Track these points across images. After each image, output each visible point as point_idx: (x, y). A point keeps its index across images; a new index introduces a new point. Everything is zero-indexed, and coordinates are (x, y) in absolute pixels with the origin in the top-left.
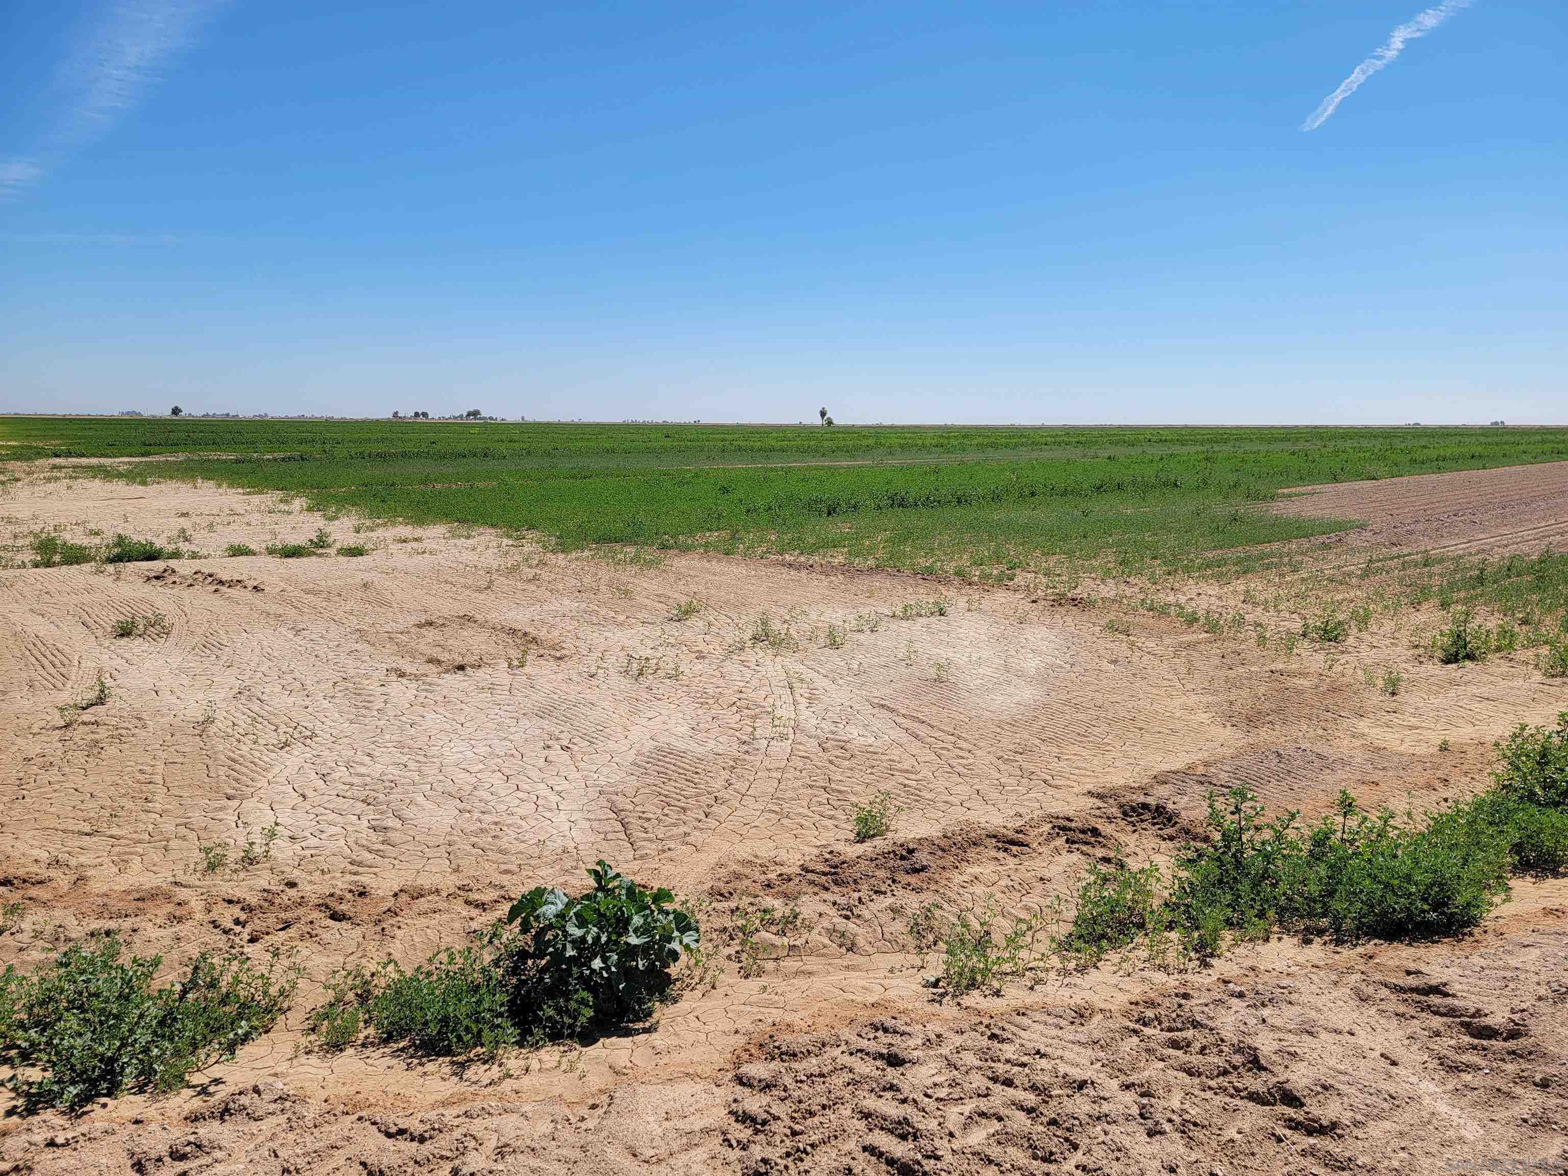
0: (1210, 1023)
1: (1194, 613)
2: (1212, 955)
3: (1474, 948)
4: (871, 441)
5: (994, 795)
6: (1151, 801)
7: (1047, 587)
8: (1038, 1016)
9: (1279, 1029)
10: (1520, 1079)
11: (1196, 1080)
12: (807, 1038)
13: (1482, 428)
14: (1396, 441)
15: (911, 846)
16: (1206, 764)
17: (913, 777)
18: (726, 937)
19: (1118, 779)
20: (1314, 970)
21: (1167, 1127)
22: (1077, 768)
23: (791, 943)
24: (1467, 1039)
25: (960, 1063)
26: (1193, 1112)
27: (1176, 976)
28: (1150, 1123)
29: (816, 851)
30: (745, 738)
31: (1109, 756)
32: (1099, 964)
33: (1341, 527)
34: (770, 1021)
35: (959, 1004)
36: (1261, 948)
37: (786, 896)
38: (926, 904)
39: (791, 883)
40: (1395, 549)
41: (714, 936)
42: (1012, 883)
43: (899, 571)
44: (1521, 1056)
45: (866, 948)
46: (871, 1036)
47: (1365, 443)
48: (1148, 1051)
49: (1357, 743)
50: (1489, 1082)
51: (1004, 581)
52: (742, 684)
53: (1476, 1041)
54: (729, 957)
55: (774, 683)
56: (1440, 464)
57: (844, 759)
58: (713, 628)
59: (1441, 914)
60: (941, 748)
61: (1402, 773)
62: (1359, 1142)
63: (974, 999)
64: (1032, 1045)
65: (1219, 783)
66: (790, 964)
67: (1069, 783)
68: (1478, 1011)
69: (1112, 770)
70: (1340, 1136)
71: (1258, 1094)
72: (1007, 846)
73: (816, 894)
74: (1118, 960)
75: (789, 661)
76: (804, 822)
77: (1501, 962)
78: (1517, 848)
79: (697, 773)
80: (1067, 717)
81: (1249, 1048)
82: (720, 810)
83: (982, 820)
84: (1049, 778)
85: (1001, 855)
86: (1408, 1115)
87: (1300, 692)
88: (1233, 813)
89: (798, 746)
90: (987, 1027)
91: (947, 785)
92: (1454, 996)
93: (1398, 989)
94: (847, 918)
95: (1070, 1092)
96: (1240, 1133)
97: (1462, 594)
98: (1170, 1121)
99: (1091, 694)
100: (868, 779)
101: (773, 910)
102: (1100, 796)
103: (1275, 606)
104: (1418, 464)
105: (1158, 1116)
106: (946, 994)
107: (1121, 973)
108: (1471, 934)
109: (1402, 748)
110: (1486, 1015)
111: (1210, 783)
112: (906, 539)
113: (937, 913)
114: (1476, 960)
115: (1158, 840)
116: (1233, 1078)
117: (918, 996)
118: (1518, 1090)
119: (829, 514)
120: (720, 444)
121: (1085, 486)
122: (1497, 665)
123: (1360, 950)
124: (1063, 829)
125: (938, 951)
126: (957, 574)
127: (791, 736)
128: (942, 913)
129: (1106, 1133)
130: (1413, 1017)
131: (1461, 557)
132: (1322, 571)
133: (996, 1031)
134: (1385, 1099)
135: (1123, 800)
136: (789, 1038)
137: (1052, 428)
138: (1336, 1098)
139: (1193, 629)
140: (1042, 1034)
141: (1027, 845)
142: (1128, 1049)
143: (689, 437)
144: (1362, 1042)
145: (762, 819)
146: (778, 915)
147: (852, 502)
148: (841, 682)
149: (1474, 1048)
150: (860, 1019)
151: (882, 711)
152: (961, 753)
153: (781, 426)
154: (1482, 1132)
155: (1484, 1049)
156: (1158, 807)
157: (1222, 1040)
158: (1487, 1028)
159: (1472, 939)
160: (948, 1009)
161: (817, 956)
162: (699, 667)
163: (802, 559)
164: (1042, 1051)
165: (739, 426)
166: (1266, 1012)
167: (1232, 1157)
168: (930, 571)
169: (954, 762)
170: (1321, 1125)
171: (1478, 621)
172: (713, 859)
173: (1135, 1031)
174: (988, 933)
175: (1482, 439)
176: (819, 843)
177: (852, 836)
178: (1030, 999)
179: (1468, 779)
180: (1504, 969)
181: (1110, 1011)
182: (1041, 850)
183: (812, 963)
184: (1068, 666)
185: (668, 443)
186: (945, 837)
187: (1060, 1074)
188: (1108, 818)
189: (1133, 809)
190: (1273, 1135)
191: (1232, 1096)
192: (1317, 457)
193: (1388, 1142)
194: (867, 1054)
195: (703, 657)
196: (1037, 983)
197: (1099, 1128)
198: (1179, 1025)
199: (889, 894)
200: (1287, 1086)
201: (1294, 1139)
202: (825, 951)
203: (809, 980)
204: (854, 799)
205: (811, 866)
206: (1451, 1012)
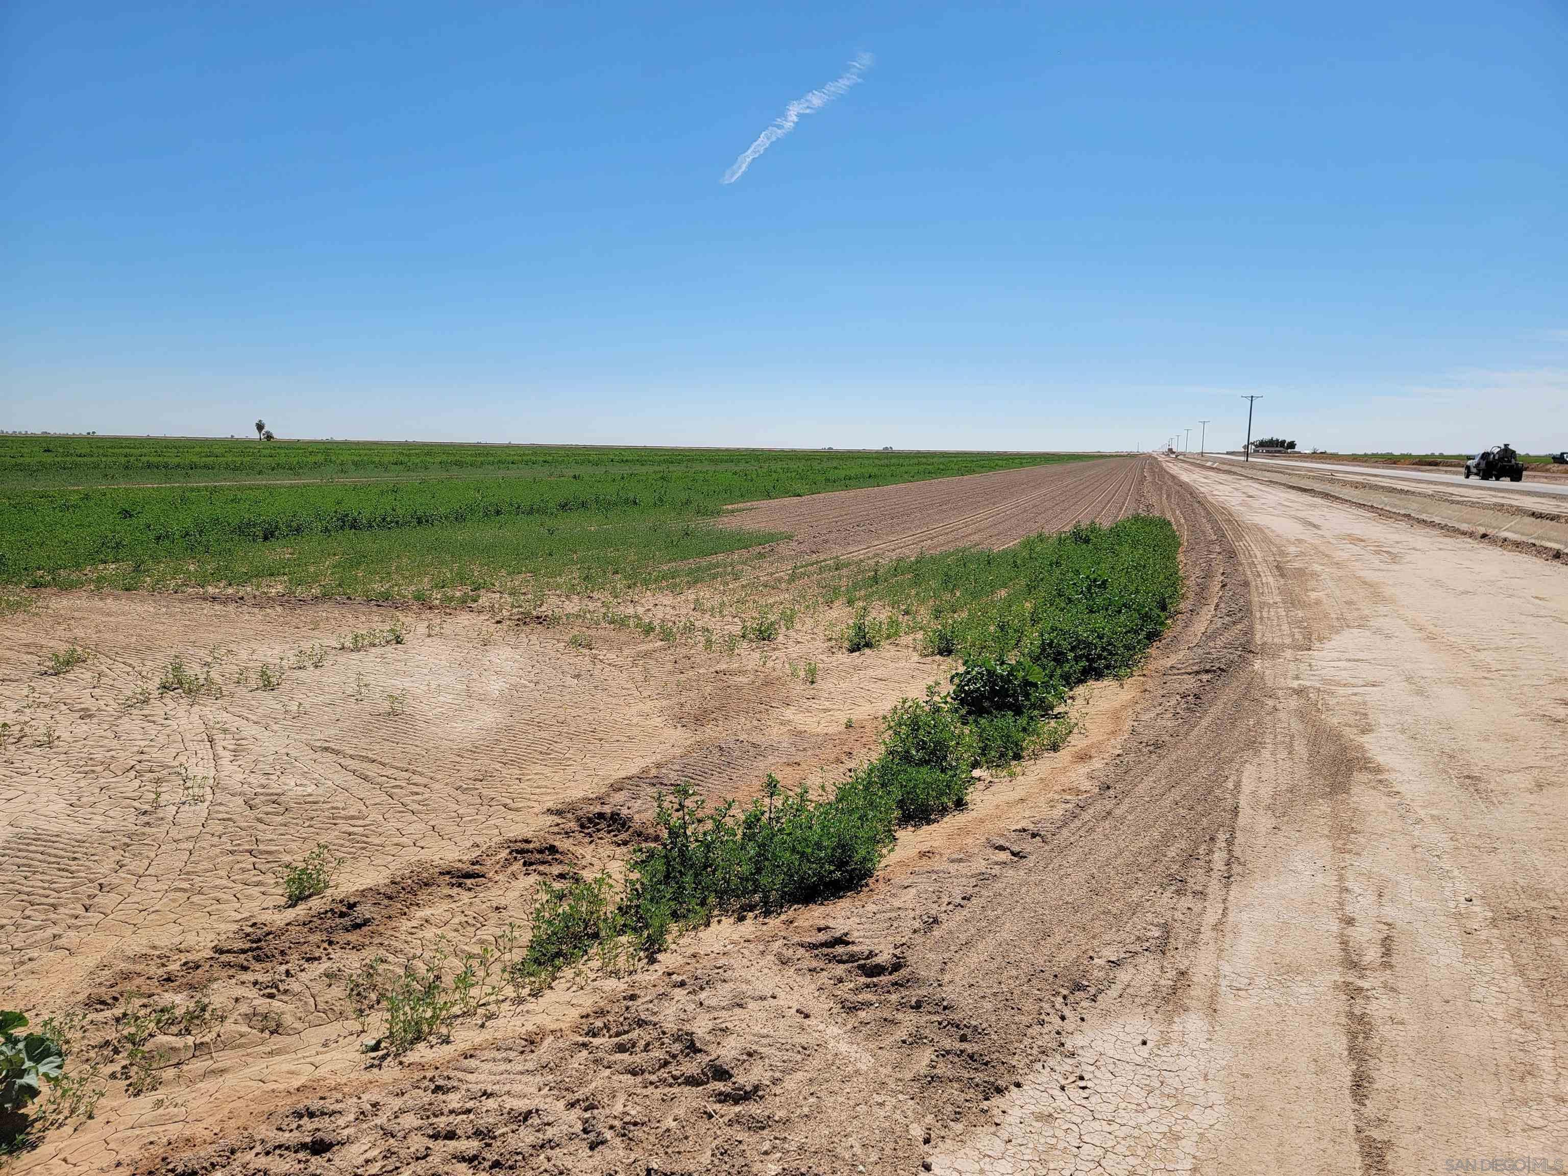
0: (654, 1019)
1: (650, 623)
2: (659, 951)
3: (869, 897)
4: (320, 458)
5: (451, 828)
6: (607, 809)
7: (513, 606)
8: (487, 1054)
9: (714, 1008)
10: (901, 1006)
11: (639, 1079)
12: (211, 1149)
13: (877, 452)
14: (815, 464)
15: (352, 900)
16: (659, 766)
17: (360, 822)
18: (107, 1052)
19: (576, 793)
20: (746, 944)
21: (608, 1135)
22: (538, 787)
23: (197, 1042)
24: (863, 980)
25: (398, 1128)
26: (633, 1112)
27: (626, 979)
28: (592, 1137)
29: (235, 927)
30: (146, 807)
31: (570, 770)
32: (553, 984)
33: (771, 538)
34: (165, 1140)
35: (401, 1063)
36: (704, 934)
37: (192, 987)
38: (368, 961)
39: (200, 971)
40: (814, 556)
41: (92, 1054)
42: (466, 919)
43: (349, 598)
44: (902, 986)
45: (294, 1026)
46: (294, 1126)
47: (793, 466)
48: (596, 1061)
49: (784, 729)
50: (879, 1014)
51: (465, 604)
52: (143, 743)
53: (869, 980)
54: (113, 1076)
55: (188, 736)
56: (848, 482)
57: (277, 814)
58: (104, 680)
59: (844, 872)
60: (393, 787)
61: (817, 751)
62: (777, 1099)
63: (421, 1053)
64: (479, 1087)
65: (668, 783)
66: (198, 1065)
67: (529, 804)
68: (871, 952)
69: (573, 784)
70: (761, 1097)
71: (693, 1077)
72: (461, 880)
73: (231, 977)
74: (572, 976)
75: (210, 710)
76: (220, 895)
77: (888, 905)
78: (901, 804)
79: (75, 859)
80: (530, 737)
81: (687, 1034)
82: (106, 900)
83: (436, 858)
84: (509, 801)
85: (456, 890)
86: (816, 1062)
87: (739, 689)
88: (677, 810)
89: (217, 808)
90: (431, 1080)
91: (399, 825)
92: (853, 943)
93: (812, 946)
94: (271, 996)
95: (515, 1127)
96: (675, 1120)
97: (863, 593)
98: (612, 1127)
99: (554, 711)
100: (304, 833)
101: (173, 1007)
102: (559, 813)
103: (721, 612)
104: (831, 483)
105: (600, 1127)
106: (388, 1055)
107: (575, 988)
108: (867, 885)
109: (818, 730)
110: (876, 955)
111: (661, 784)
112: (359, 564)
113: (381, 967)
114: (871, 907)
115: (613, 847)
116: (672, 1068)
117: (355, 1065)
118: (900, 1016)
119: (266, 538)
120: (123, 460)
121: (550, 505)
122: (887, 650)
123: (783, 917)
124: (521, 852)
125: (381, 1009)
126: (417, 598)
127: (209, 797)
128: (386, 966)
129: (549, 1160)
130: (822, 970)
131: (861, 561)
132: (758, 577)
133: (441, 1082)
134: (799, 1052)
135: (580, 813)
136: (188, 1154)
137: (518, 447)
138: (759, 1062)
139: (649, 638)
140: (490, 1073)
141: (483, 876)
142: (576, 1065)
143: (79, 452)
144: (782, 1003)
145: (165, 900)
146: (179, 1012)
147: (294, 524)
148: (275, 727)
149: (868, 986)
150: (280, 1110)
151: (325, 754)
152: (415, 789)
153: (206, 440)
154: (873, 1061)
155: (875, 986)
156: (613, 814)
157: (664, 1033)
158: (877, 966)
159: (867, 889)
160: (390, 1072)
161: (233, 1048)
162: (83, 728)
163: (230, 591)
164: (489, 1091)
165: (149, 439)
166: (703, 995)
167: (668, 1147)
168: (386, 597)
169: (407, 800)
170: (746, 1092)
171: (874, 614)
172: (92, 962)
173: (584, 1045)
174: (438, 977)
175: (876, 461)
176: (239, 917)
177: (283, 901)
178: (479, 1037)
179: (866, 750)
180: (891, 911)
181: (561, 1030)
182: (497, 878)
183: (225, 1059)
184: (532, 685)
185: (48, 458)
186: (393, 883)
187: (505, 1111)
188: (566, 833)
189: (590, 820)
190: (705, 1113)
191: (671, 1086)
192: (754, 476)
193: (800, 1092)
194: (287, 1148)
195: (90, 716)
196: (489, 1018)
197: (542, 1157)
198: (626, 1028)
199: (324, 958)
200: (717, 1063)
201: (722, 1112)
202: (243, 1040)
203: (221, 1079)
204: (287, 858)
205: (226, 946)
206: (852, 958)
